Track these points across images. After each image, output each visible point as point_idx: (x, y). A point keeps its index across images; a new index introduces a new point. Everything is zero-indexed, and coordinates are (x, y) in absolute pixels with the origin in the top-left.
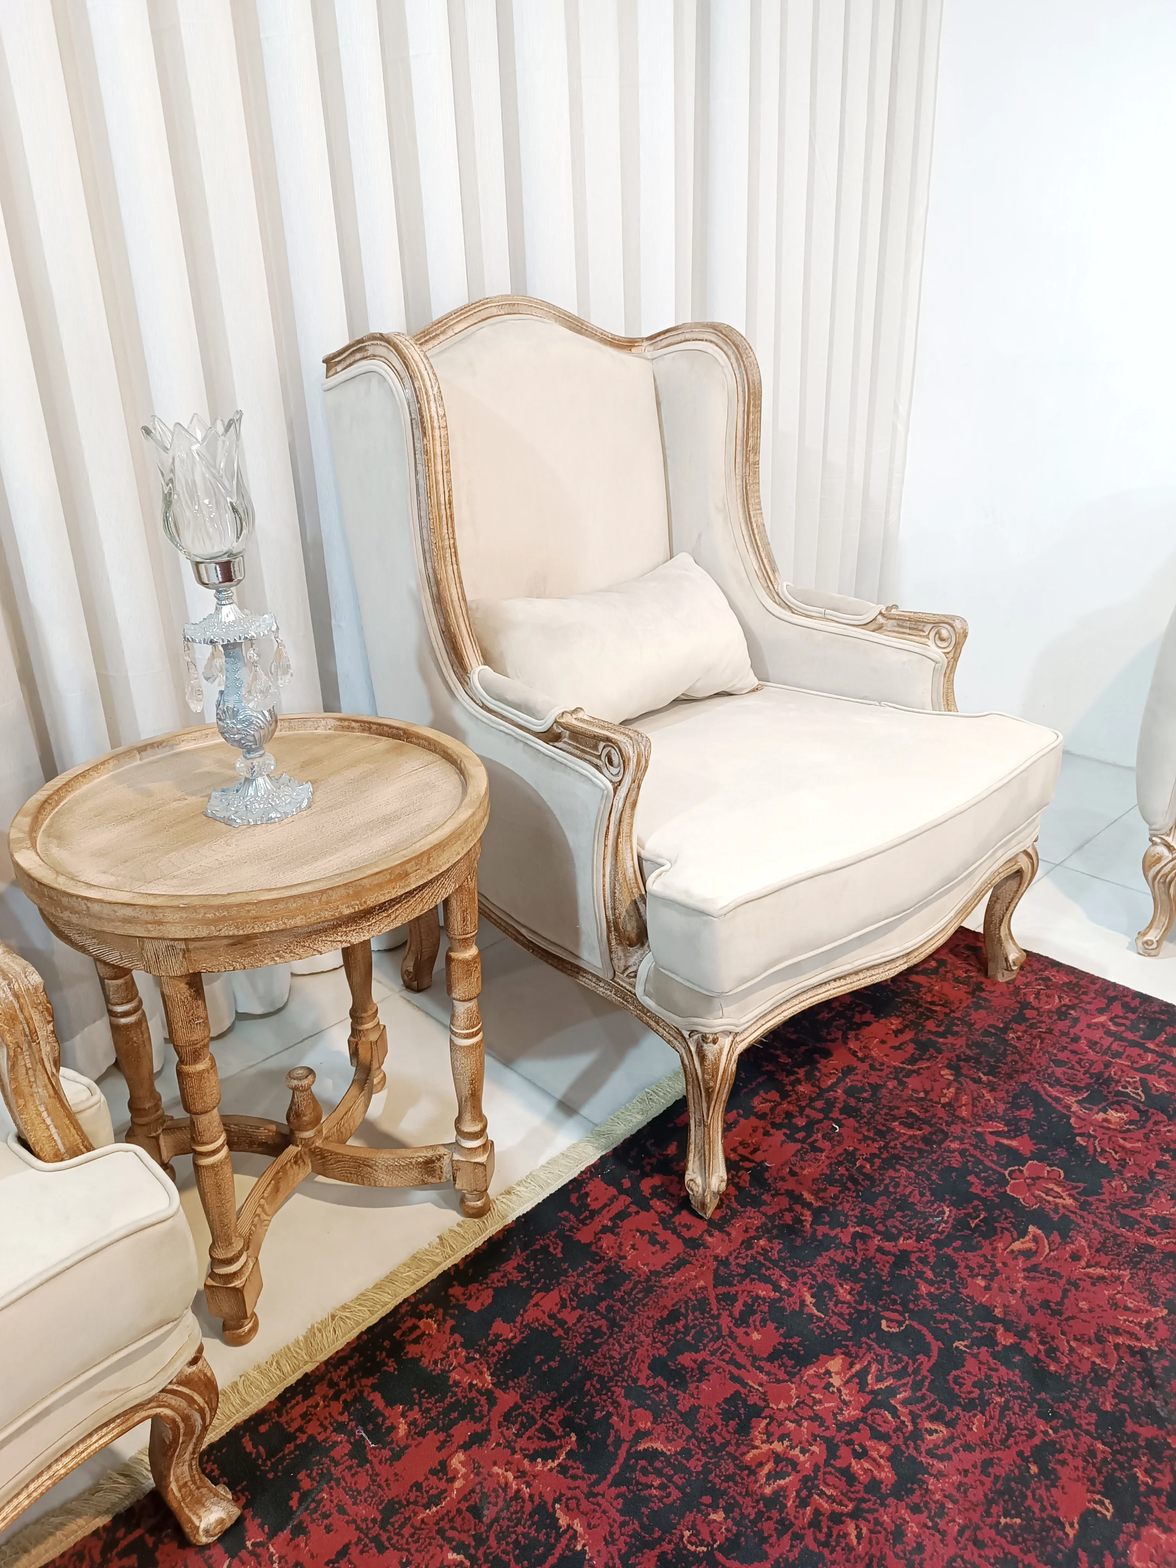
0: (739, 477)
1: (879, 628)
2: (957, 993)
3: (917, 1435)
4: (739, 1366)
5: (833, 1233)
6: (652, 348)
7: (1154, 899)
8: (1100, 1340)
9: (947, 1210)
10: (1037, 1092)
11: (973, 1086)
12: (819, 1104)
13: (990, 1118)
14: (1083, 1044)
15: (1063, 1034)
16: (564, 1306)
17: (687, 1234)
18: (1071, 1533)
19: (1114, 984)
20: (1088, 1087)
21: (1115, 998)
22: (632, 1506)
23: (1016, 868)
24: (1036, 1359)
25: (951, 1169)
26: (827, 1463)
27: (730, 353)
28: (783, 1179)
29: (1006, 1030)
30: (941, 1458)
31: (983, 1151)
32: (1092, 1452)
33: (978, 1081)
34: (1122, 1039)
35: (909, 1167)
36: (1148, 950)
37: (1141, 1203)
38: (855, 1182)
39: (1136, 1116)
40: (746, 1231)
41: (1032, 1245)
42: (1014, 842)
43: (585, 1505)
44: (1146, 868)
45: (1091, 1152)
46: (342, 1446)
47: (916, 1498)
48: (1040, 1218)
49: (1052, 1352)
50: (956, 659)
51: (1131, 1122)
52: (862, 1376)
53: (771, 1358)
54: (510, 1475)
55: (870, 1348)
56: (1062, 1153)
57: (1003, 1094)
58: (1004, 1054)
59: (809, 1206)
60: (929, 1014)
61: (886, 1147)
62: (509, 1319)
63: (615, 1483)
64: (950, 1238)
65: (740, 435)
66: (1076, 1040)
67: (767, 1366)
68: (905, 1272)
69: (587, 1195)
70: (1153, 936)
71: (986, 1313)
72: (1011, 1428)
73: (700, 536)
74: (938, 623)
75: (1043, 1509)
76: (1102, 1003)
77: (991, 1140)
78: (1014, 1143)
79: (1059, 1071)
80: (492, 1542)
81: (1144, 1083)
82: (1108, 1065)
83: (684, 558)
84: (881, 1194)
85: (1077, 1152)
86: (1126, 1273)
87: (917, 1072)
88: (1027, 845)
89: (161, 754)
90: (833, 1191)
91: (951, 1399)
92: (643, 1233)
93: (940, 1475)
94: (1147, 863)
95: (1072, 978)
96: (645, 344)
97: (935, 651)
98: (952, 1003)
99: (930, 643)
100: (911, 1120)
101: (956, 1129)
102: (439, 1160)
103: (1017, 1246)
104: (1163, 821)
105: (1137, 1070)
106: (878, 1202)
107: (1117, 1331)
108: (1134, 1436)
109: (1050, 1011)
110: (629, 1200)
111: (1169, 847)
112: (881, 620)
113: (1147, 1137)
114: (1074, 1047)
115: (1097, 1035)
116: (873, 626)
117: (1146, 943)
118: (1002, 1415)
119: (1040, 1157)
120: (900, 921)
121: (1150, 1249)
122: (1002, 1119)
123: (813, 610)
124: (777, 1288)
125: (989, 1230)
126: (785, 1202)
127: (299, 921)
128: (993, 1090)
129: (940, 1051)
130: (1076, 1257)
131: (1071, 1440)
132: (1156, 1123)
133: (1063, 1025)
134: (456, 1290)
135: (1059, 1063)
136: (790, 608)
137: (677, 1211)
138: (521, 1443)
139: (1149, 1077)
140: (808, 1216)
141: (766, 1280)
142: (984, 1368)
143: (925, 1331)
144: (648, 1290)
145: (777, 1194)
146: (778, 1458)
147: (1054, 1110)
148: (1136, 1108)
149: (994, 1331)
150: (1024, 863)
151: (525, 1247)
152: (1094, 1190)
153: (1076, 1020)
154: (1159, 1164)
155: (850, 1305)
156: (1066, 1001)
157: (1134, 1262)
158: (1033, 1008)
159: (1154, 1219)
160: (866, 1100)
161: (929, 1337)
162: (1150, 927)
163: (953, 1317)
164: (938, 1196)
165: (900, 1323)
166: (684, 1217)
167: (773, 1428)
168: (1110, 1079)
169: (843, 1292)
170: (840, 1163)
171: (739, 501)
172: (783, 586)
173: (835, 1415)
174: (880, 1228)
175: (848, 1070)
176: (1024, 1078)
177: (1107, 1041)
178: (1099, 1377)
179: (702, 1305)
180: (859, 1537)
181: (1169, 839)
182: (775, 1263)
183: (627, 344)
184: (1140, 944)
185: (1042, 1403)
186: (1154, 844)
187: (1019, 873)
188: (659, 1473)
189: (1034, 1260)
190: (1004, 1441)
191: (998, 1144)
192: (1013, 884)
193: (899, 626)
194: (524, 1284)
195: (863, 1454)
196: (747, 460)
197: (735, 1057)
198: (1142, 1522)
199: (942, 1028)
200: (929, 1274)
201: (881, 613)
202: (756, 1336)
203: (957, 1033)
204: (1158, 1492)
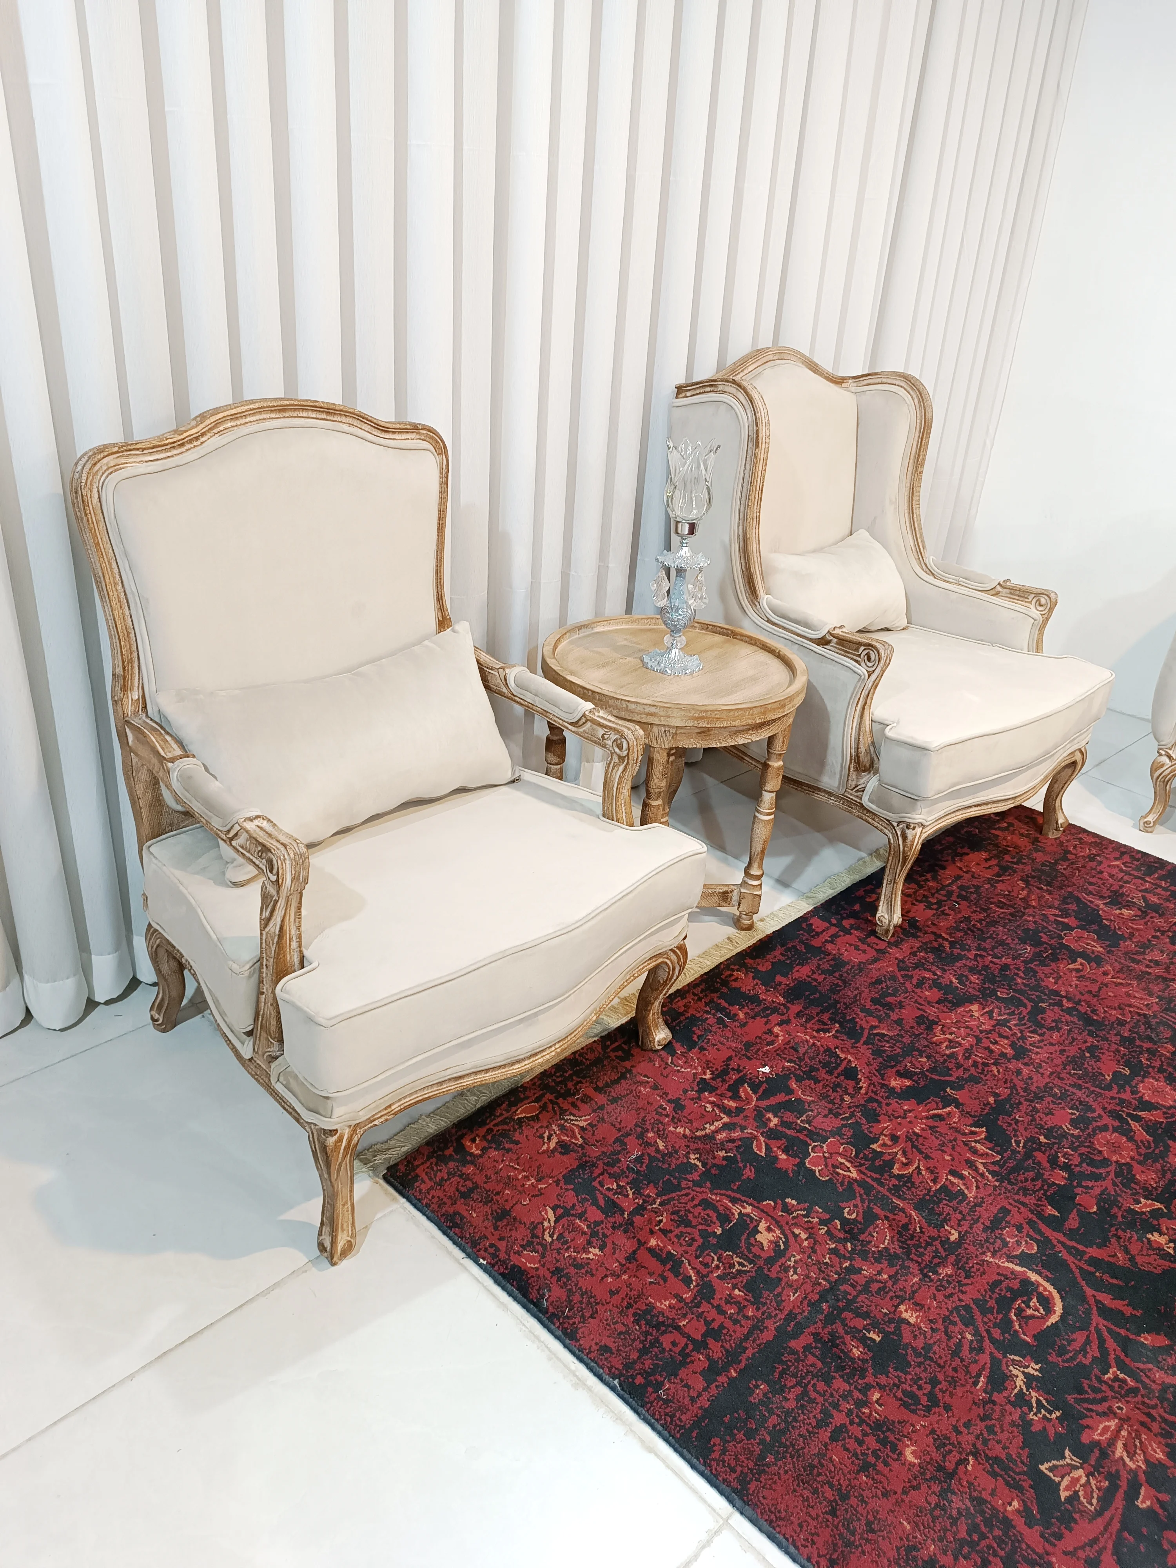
0: (909, 481)
1: (997, 594)
2: (1022, 842)
3: (1023, 1038)
4: (922, 1005)
5: (963, 953)
6: (855, 384)
7: (1155, 793)
8: (1120, 1007)
9: (1029, 948)
10: (1078, 897)
11: (1038, 891)
12: (944, 892)
13: (1050, 907)
14: (1105, 875)
15: (1092, 869)
16: (814, 972)
17: (877, 947)
18: (1109, 1078)
19: (1125, 845)
20: (1109, 897)
21: (1125, 853)
22: (878, 1052)
23: (1073, 759)
24: (1085, 1013)
25: (1028, 929)
26: (977, 1044)
27: (914, 396)
28: (928, 926)
29: (1056, 863)
30: (1037, 1047)
31: (1047, 923)
32: (1119, 1051)
33: (1041, 889)
34: (1130, 875)
35: (1004, 927)
36: (1147, 827)
37: (1144, 953)
38: (973, 931)
39: (1139, 913)
40: (912, 948)
41: (1080, 967)
42: (1076, 741)
43: (851, 1051)
44: (1153, 770)
45: (1113, 928)
46: (712, 1020)
47: (1026, 1060)
48: (1084, 955)
49: (1094, 1011)
50: (1047, 619)
51: (1136, 916)
52: (990, 1013)
53: (938, 1002)
54: (808, 1038)
55: (992, 1003)
56: (1095, 927)
57: (1057, 896)
58: (1056, 876)
59: (947, 940)
60: (1007, 852)
61: (988, 916)
62: (785, 975)
63: (865, 1043)
64: (1032, 961)
65: (913, 452)
66: (1101, 872)
67: (937, 1005)
68: (1008, 973)
69: (811, 925)
70: (1151, 818)
71: (1057, 993)
72: (1074, 1039)
73: (875, 518)
74: (1038, 594)
75: (1093, 1069)
76: (1118, 854)
77: (1052, 918)
78: (1066, 920)
79: (1091, 888)
80: (807, 1059)
81: (1144, 898)
82: (1121, 887)
83: (863, 534)
84: (989, 938)
85: (1102, 926)
86: (1135, 983)
87: (1002, 881)
88: (1081, 745)
89: (588, 632)
90: (960, 934)
91: (1042, 1026)
92: (851, 945)
93: (1037, 1053)
94: (1154, 768)
95: (1097, 839)
96: (850, 381)
97: (1035, 613)
98: (1020, 847)
99: (1032, 606)
100: (1001, 905)
101: (1030, 911)
102: (731, 892)
103: (1071, 966)
104: (1168, 740)
105: (1140, 891)
106: (988, 941)
107: (1130, 1006)
108: (1141, 1047)
109: (1083, 856)
110: (837, 929)
111: (1170, 757)
112: (999, 588)
113: (1146, 923)
114: (1100, 876)
115: (1114, 871)
116: (992, 592)
117: (1146, 822)
118: (1068, 1034)
119: (1083, 928)
120: (1015, 775)
121: (1150, 974)
122: (1056, 908)
123: (951, 578)
124: (935, 974)
125: (1055, 958)
126: (932, 937)
127: (737, 723)
128: (1050, 893)
129: (1015, 872)
130: (1105, 973)
131: (1106, 1046)
132: (1152, 917)
133: (1091, 864)
134: (748, 961)
135: (1091, 884)
136: (933, 574)
137: (868, 936)
138: (808, 1025)
139: (1147, 895)
140: (947, 944)
141: (929, 970)
142: (1057, 1015)
143: (1022, 998)
144: (861, 970)
145: (926, 933)
146: (950, 1041)
147: (1089, 906)
148: (1139, 909)
149: (1062, 1001)
150: (1078, 757)
151: (782, 946)
152: (1116, 945)
153: (1101, 863)
154: (1153, 937)
155: (978, 984)
156: (1094, 852)
157: (1139, 978)
158: (1072, 854)
159: (1150, 961)
160: (971, 893)
161: (1025, 1001)
162: (1150, 812)
163: (1038, 993)
164: (1023, 941)
165: (1008, 994)
166: (872, 939)
167: (944, 1029)
168: (1123, 894)
169: (974, 978)
170: (962, 922)
171: (906, 498)
172: (930, 559)
173: (978, 1027)
174: (990, 952)
175: (958, 877)
176: (1070, 889)
177: (1121, 875)
178: (1121, 1023)
179: (894, 978)
180: (999, 1072)
181: (1170, 752)
182: (932, 964)
183: (838, 381)
184: (1142, 824)
185: (1089, 1031)
186: (1160, 755)
187: (1074, 763)
188: (888, 1042)
189: (1082, 973)
190: (1071, 1043)
191: (1055, 920)
192: (1069, 771)
193: (1011, 593)
194: (788, 962)
195: (996, 1043)
196: (916, 470)
197: (920, 841)
198: (1144, 1077)
199: (1015, 860)
200: (1022, 975)
201: (999, 584)
202: (927, 993)
203: (1024, 863)
204: (1154, 1067)
